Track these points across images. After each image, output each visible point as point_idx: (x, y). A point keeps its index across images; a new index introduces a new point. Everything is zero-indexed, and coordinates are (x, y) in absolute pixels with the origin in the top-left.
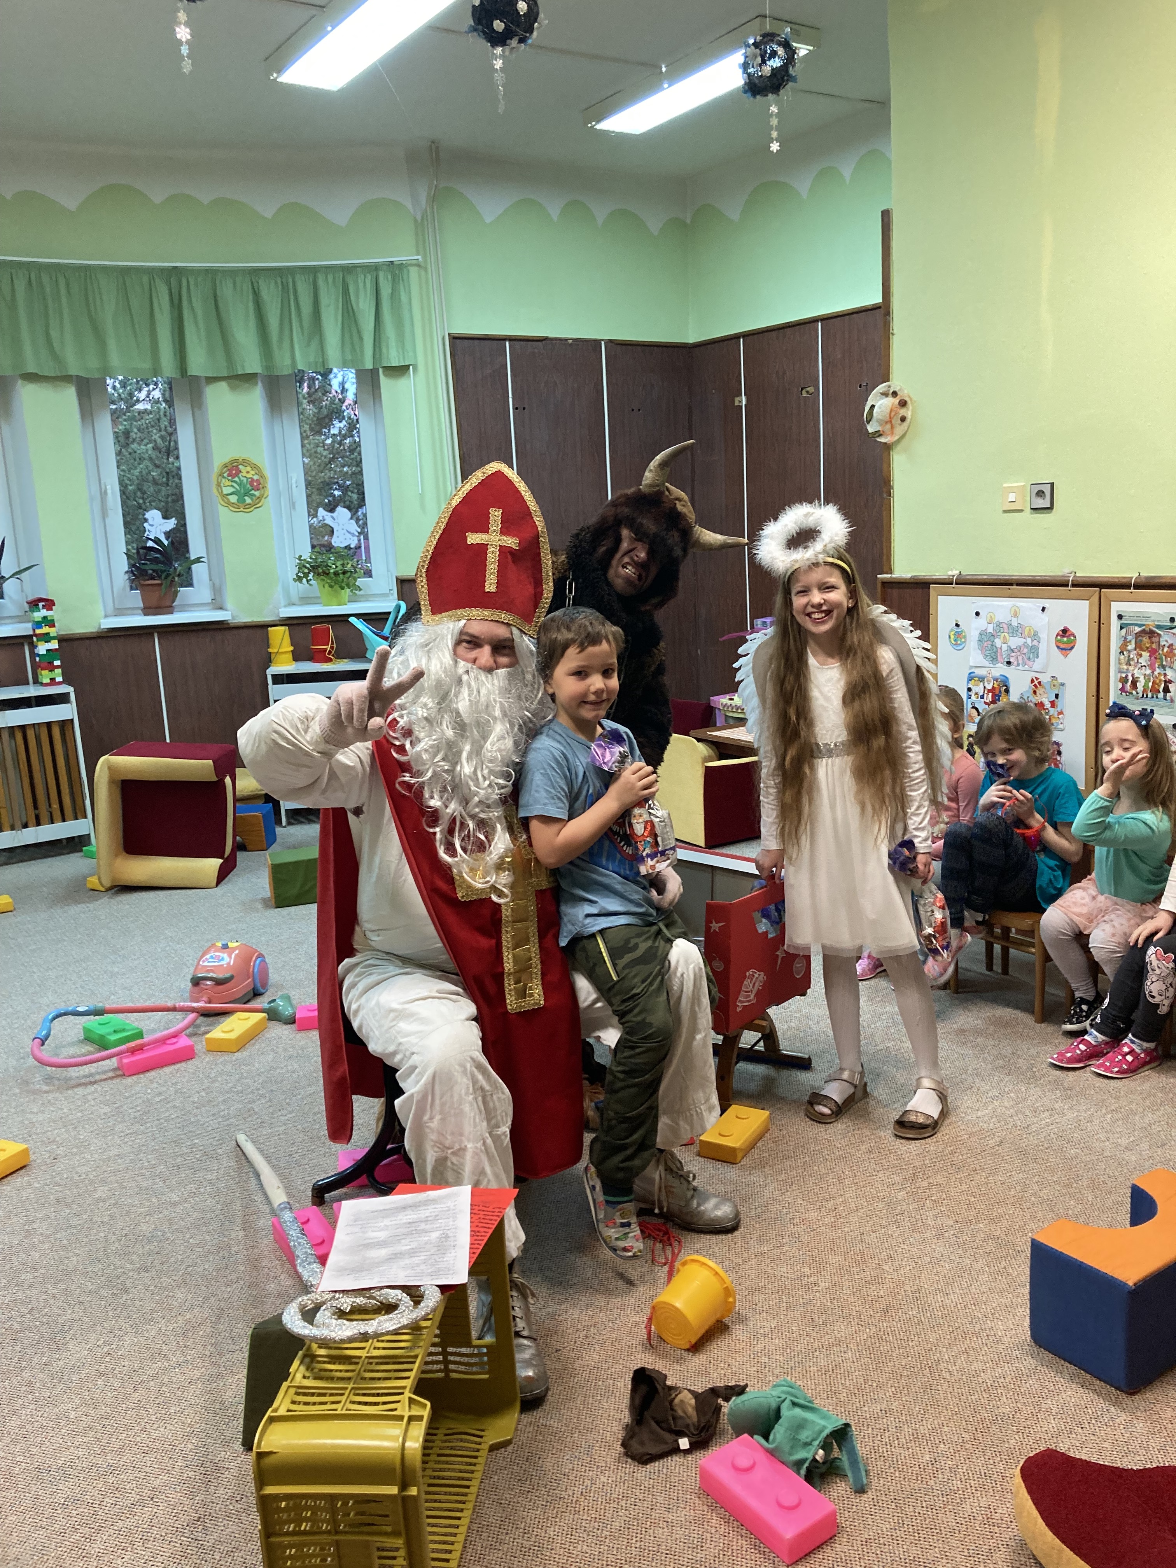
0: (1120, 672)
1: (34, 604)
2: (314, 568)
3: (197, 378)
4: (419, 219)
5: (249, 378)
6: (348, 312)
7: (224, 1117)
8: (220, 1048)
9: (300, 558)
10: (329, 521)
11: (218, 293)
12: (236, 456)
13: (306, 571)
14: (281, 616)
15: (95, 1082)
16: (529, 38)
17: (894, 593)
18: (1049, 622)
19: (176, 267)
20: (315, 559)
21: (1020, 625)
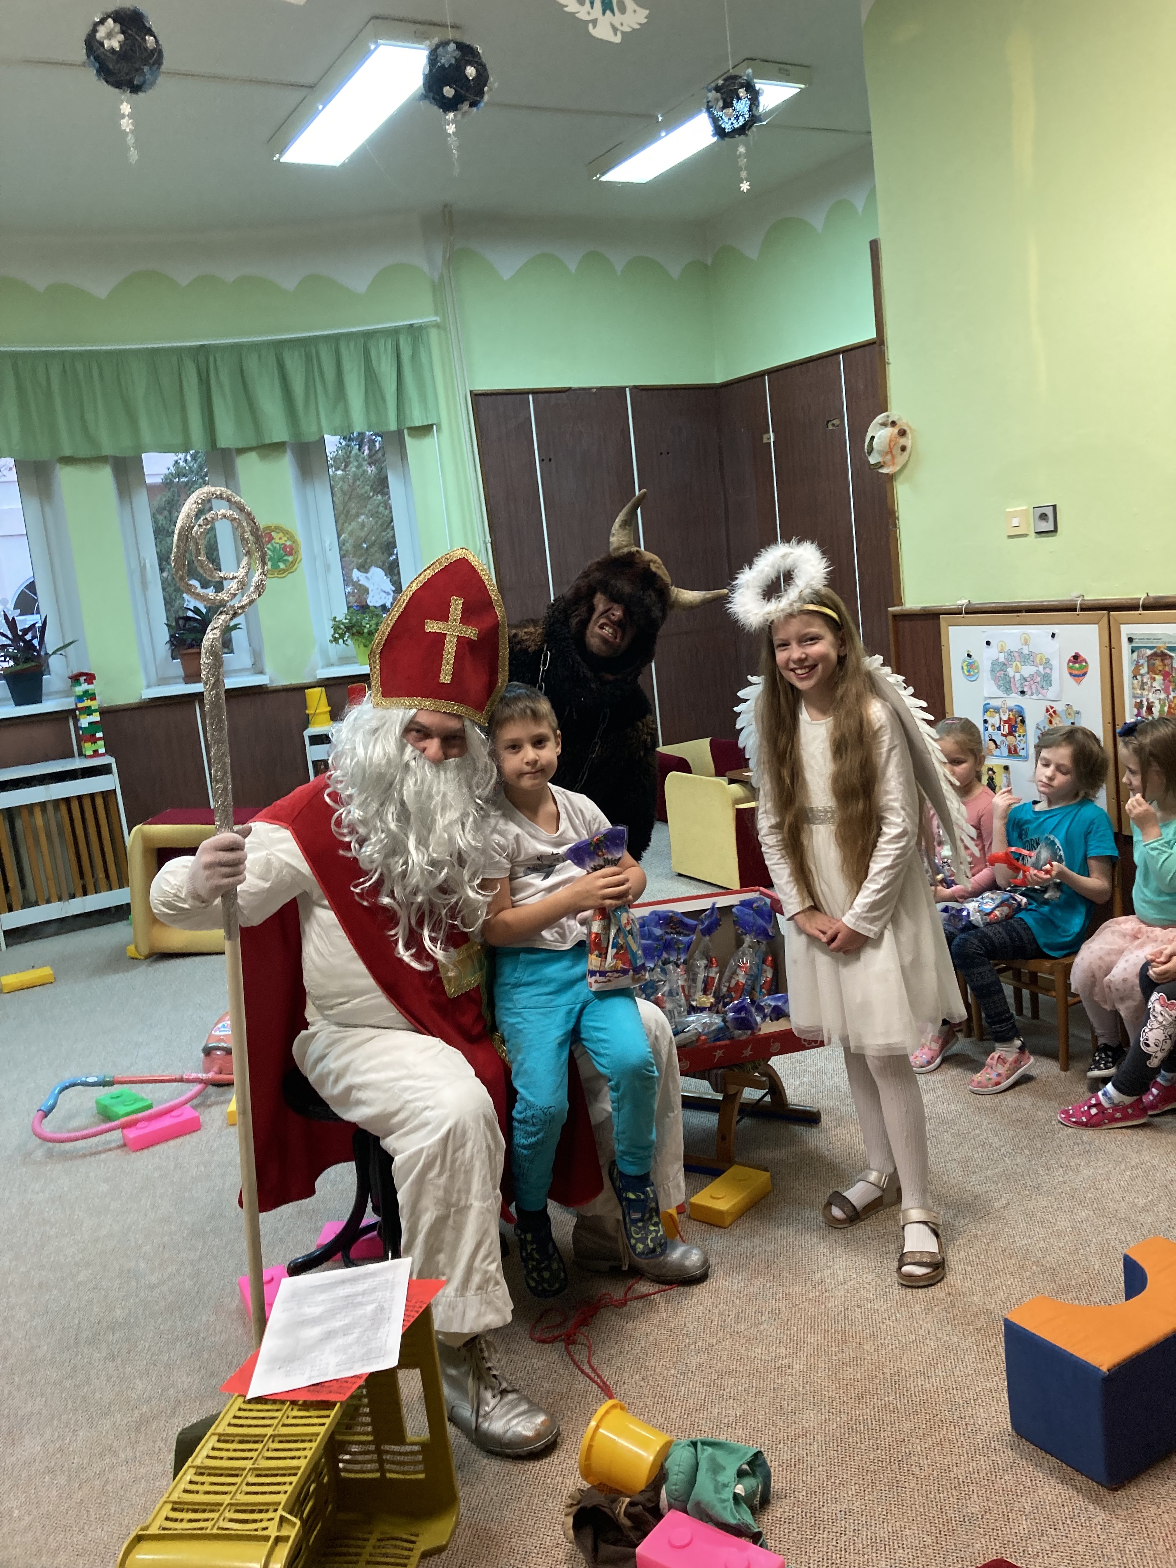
0: (1135, 697)
1: (76, 679)
2: (348, 628)
3: (229, 449)
4: (436, 281)
5: (278, 447)
6: (371, 378)
9: (334, 619)
10: (363, 581)
11: (244, 367)
12: (270, 523)
13: (341, 631)
14: (318, 677)
16: (480, 102)
17: (906, 625)
18: (1059, 648)
19: (203, 346)
20: (350, 620)
21: (1031, 653)
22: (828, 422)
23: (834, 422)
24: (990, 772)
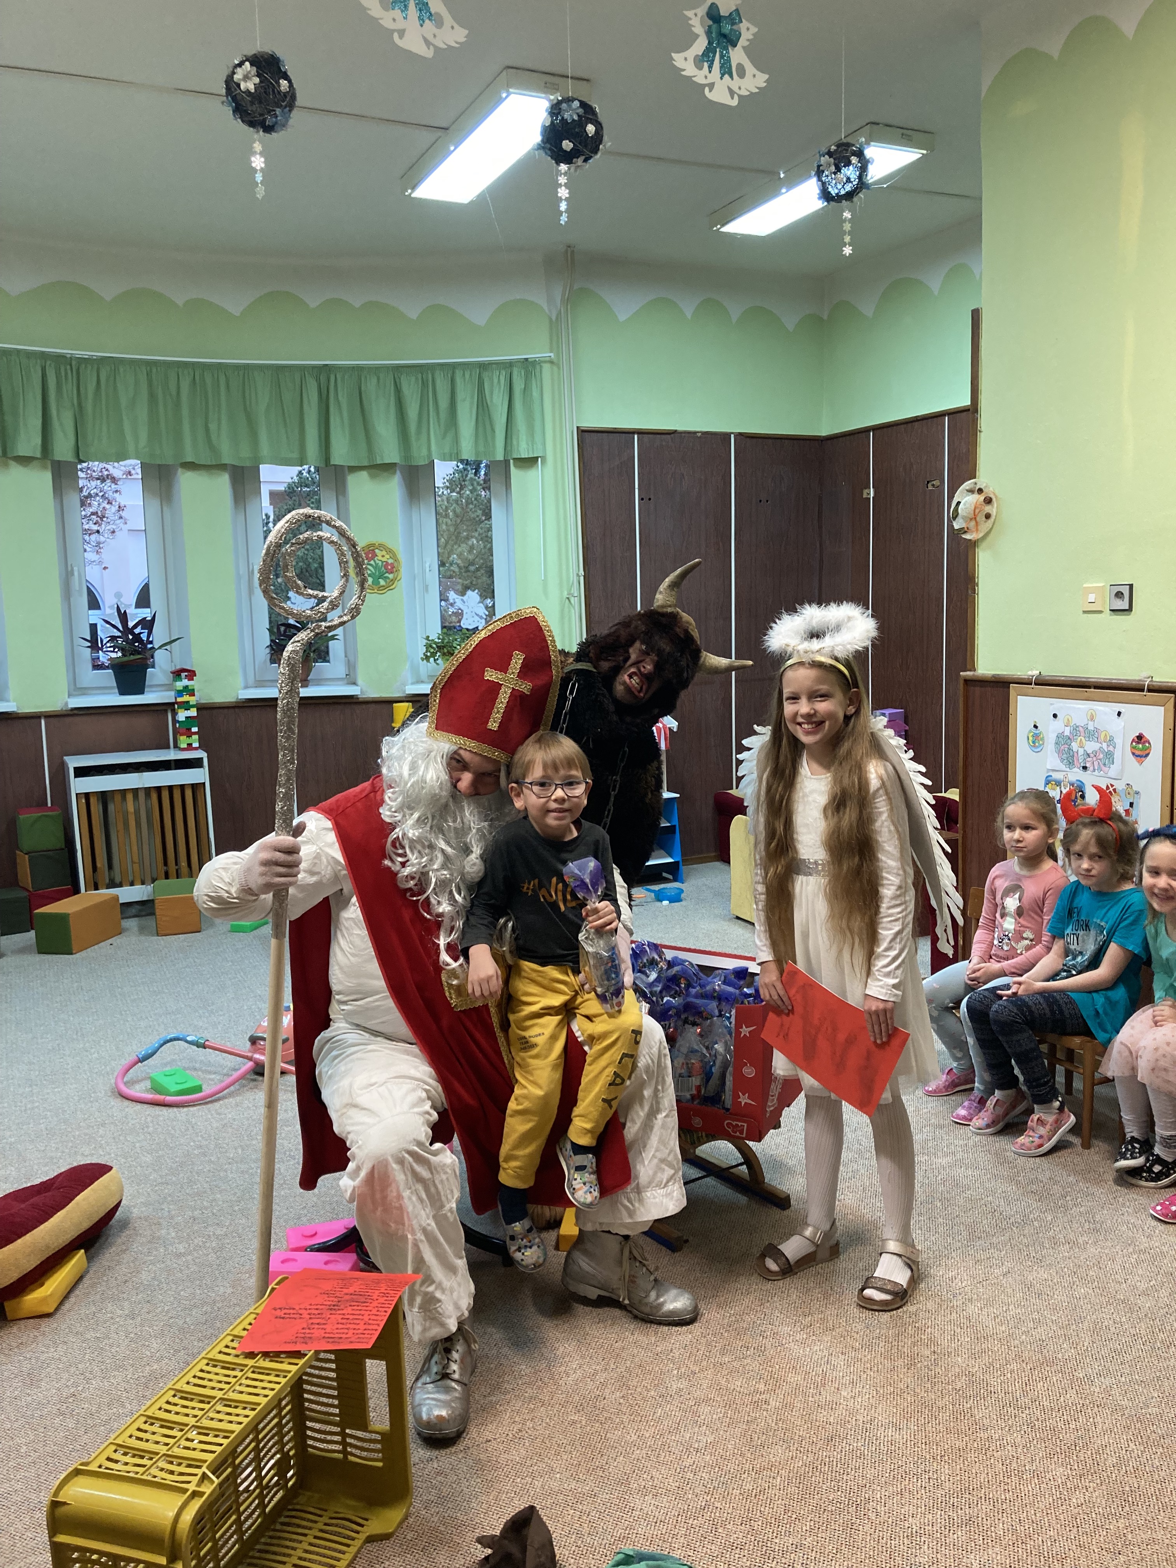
1: (177, 674)
2: (440, 648)
3: (342, 467)
4: (554, 318)
5: (388, 468)
6: (482, 406)
9: (427, 638)
10: (459, 604)
11: (363, 389)
12: (374, 540)
14: (408, 692)
16: (594, 157)
17: (978, 690)
18: (1124, 727)
19: (326, 365)
20: (443, 639)
21: (1096, 730)
22: (928, 482)
23: (934, 482)
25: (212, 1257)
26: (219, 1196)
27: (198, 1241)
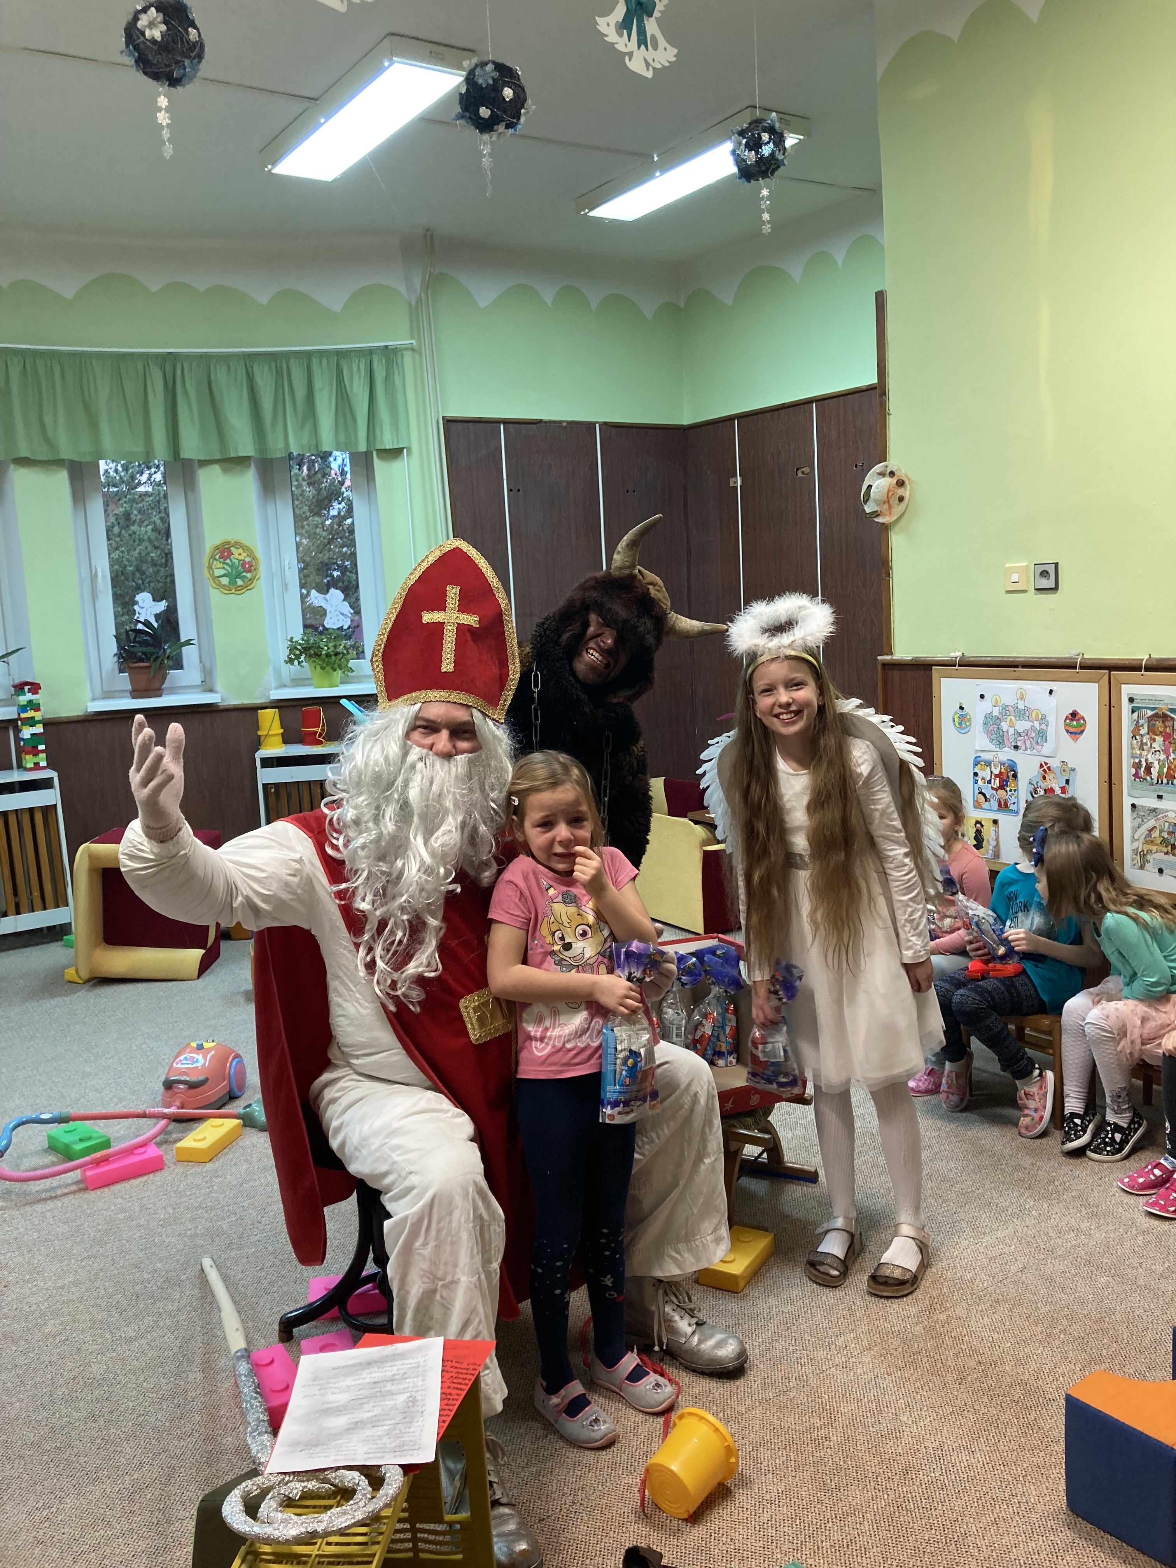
0: (1133, 757)
1: (20, 688)
2: (306, 650)
3: (190, 461)
4: (413, 304)
5: (242, 462)
6: (342, 395)
7: (191, 1236)
8: (191, 1158)
9: (291, 640)
10: (321, 603)
11: (213, 378)
12: (229, 538)
13: (298, 652)
14: (272, 698)
15: (56, 1197)
16: (516, 124)
17: (896, 674)
18: (1057, 705)
19: (171, 353)
20: (307, 641)
21: (1027, 709)
22: (797, 469)
23: (804, 469)
24: (978, 825)
25: (169, 1338)
26: (159, 1265)
27: (148, 1320)
